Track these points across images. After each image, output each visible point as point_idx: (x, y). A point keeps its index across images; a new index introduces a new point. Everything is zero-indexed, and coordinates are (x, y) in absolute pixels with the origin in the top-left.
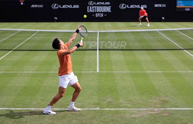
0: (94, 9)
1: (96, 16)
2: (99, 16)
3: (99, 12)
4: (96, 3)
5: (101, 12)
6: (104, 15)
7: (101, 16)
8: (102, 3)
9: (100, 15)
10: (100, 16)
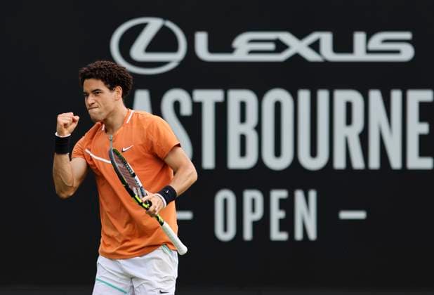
0: (192, 124)
1: (224, 234)
2: (262, 226)
3: (261, 177)
4: (221, 43)
5: (295, 177)
6: (326, 215)
7: (287, 224)
8: (297, 46)
9: (277, 214)
10: (277, 235)
